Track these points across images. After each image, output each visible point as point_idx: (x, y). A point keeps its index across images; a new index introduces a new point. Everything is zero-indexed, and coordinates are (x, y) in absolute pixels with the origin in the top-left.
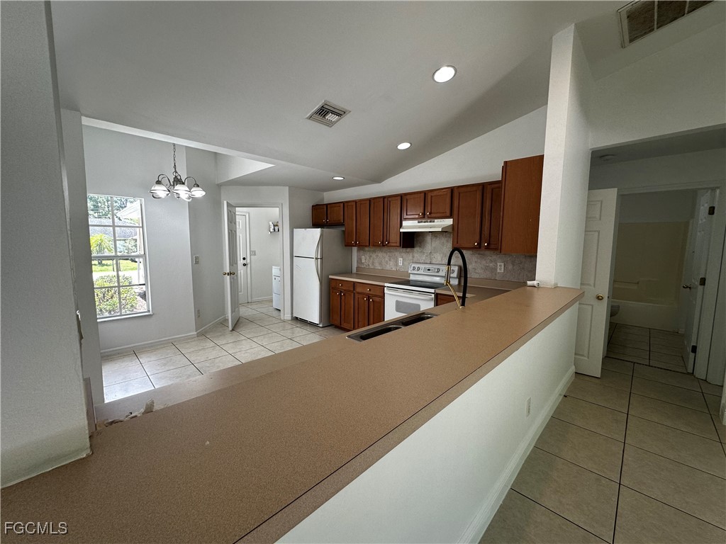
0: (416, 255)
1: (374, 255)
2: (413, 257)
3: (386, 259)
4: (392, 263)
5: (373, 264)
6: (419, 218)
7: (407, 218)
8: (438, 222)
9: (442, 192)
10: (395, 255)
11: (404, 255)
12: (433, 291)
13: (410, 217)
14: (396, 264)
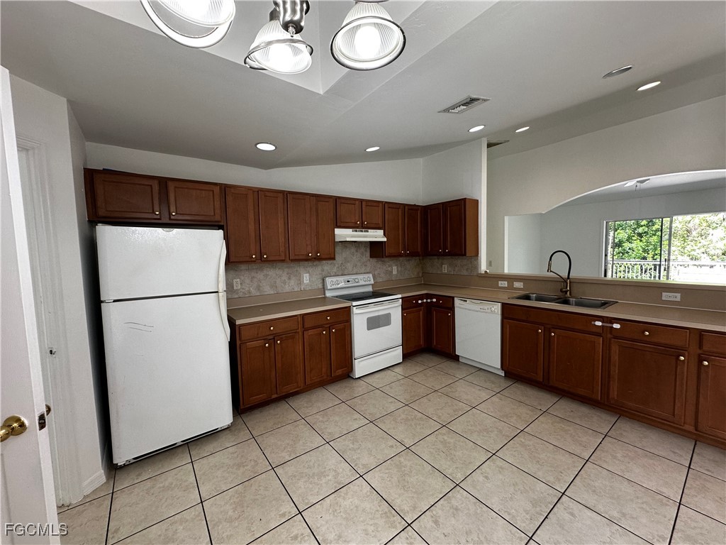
0: (326, 268)
1: (260, 275)
2: (323, 270)
3: (283, 278)
4: (292, 282)
5: (258, 288)
6: (354, 227)
7: (342, 225)
8: (371, 232)
9: (375, 204)
10: (297, 271)
11: (311, 270)
12: (400, 296)
13: (345, 225)
14: (300, 282)
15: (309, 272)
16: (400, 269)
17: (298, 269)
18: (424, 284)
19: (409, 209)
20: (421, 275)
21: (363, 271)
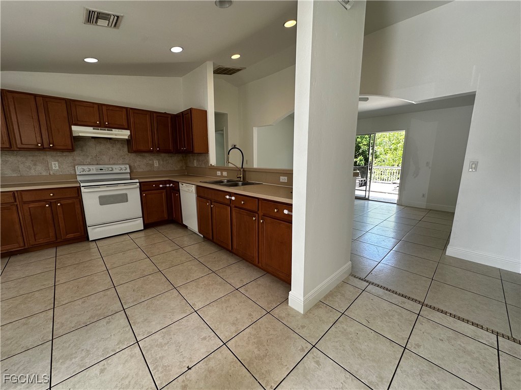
0: (77, 158)
2: (74, 160)
6: (95, 126)
7: (79, 123)
8: (115, 131)
9: (118, 109)
10: (43, 159)
11: (60, 159)
12: (137, 181)
13: (82, 123)
14: (48, 168)
15: (57, 161)
16: (162, 163)
17: (45, 157)
18: (187, 175)
19: (157, 116)
20: (184, 168)
21: (120, 162)
